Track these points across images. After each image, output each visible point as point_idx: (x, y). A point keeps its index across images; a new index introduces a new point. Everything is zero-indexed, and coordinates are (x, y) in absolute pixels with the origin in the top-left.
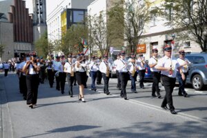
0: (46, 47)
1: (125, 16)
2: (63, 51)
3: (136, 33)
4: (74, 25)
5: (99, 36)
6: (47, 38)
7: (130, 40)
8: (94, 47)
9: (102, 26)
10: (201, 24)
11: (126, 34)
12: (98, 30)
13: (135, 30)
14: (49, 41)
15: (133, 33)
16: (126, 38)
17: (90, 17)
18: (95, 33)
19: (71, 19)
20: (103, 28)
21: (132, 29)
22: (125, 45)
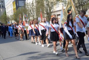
0: (6, 19)
1: (45, 3)
2: (15, 20)
3: (50, 10)
4: (20, 7)
5: (32, 13)
6: (6, 14)
7: (48, 14)
8: (30, 17)
9: (34, 7)
10: (79, 6)
11: (46, 11)
12: (32, 10)
13: (50, 9)
14: (7, 16)
15: (49, 10)
16: (45, 13)
17: (28, 4)
18: (30, 11)
19: (18, 5)
20: (34, 9)
21: (48, 9)
22: (45, 16)
